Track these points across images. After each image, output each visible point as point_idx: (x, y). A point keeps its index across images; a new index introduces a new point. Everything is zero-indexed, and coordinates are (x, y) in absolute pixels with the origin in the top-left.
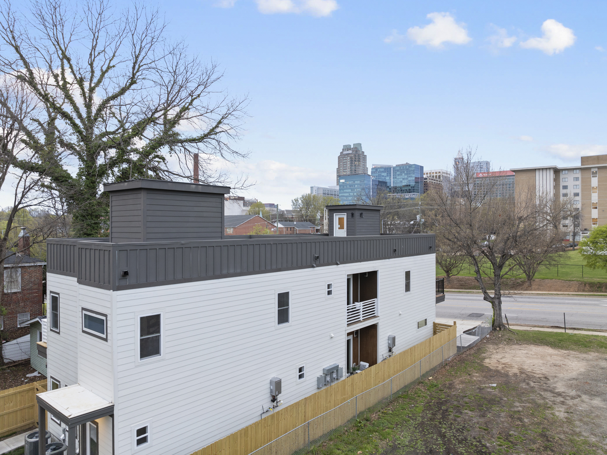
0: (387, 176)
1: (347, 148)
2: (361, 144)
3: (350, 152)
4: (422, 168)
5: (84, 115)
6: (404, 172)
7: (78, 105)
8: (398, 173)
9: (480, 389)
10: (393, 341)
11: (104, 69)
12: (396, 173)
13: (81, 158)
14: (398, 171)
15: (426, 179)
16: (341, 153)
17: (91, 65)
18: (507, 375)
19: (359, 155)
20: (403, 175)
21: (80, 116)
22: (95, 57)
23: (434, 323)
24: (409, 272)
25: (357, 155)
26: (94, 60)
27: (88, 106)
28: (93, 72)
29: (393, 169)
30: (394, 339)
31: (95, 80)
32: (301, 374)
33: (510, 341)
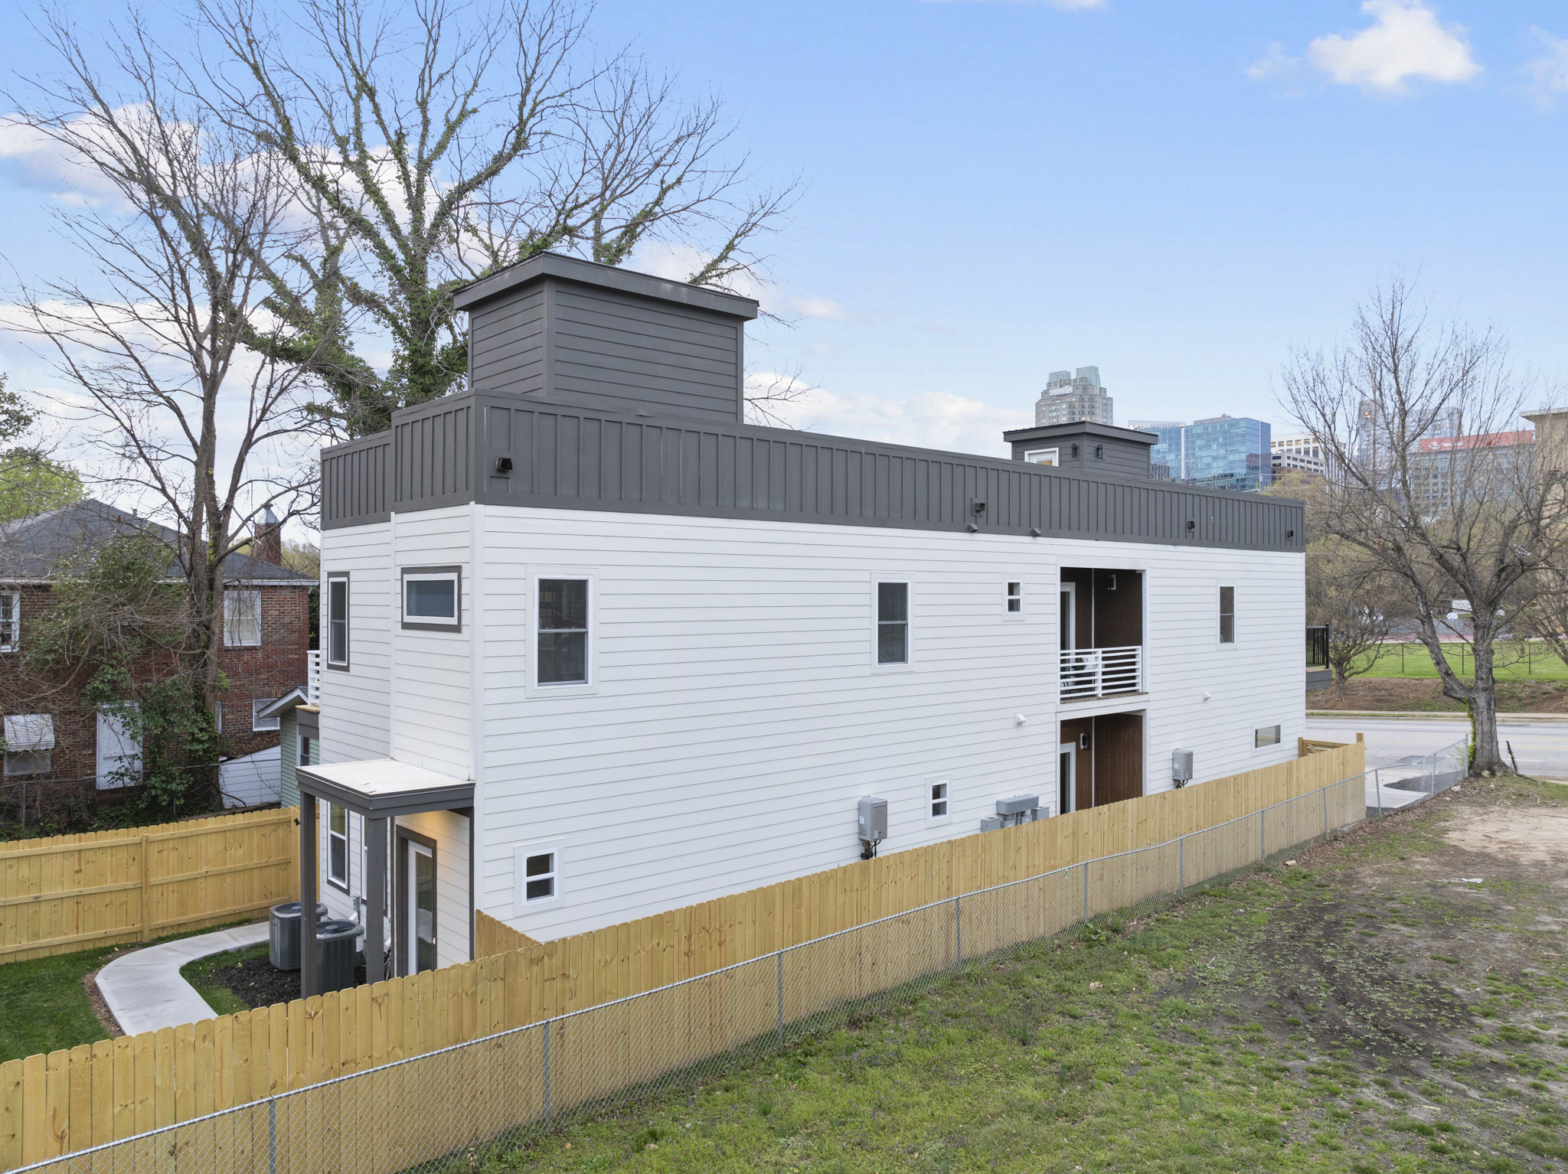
0: (1170, 451)
1: (1058, 379)
2: (1096, 369)
3: (1068, 389)
4: (1266, 428)
5: (406, 230)
6: (1215, 440)
7: (392, 206)
8: (1199, 443)
9: (1434, 887)
10: (1185, 763)
11: (454, 116)
12: (1194, 442)
13: (399, 330)
14: (1199, 436)
15: (1279, 458)
16: (1045, 393)
17: (423, 105)
18: (1514, 863)
19: (1092, 398)
20: (1215, 446)
21: (395, 231)
22: (431, 87)
23: (1300, 740)
24: (1231, 589)
25: (1086, 398)
26: (429, 94)
27: (416, 204)
28: (426, 123)
29: (1186, 431)
30: (1189, 758)
31: (432, 143)
32: (939, 804)
33: (1521, 799)
